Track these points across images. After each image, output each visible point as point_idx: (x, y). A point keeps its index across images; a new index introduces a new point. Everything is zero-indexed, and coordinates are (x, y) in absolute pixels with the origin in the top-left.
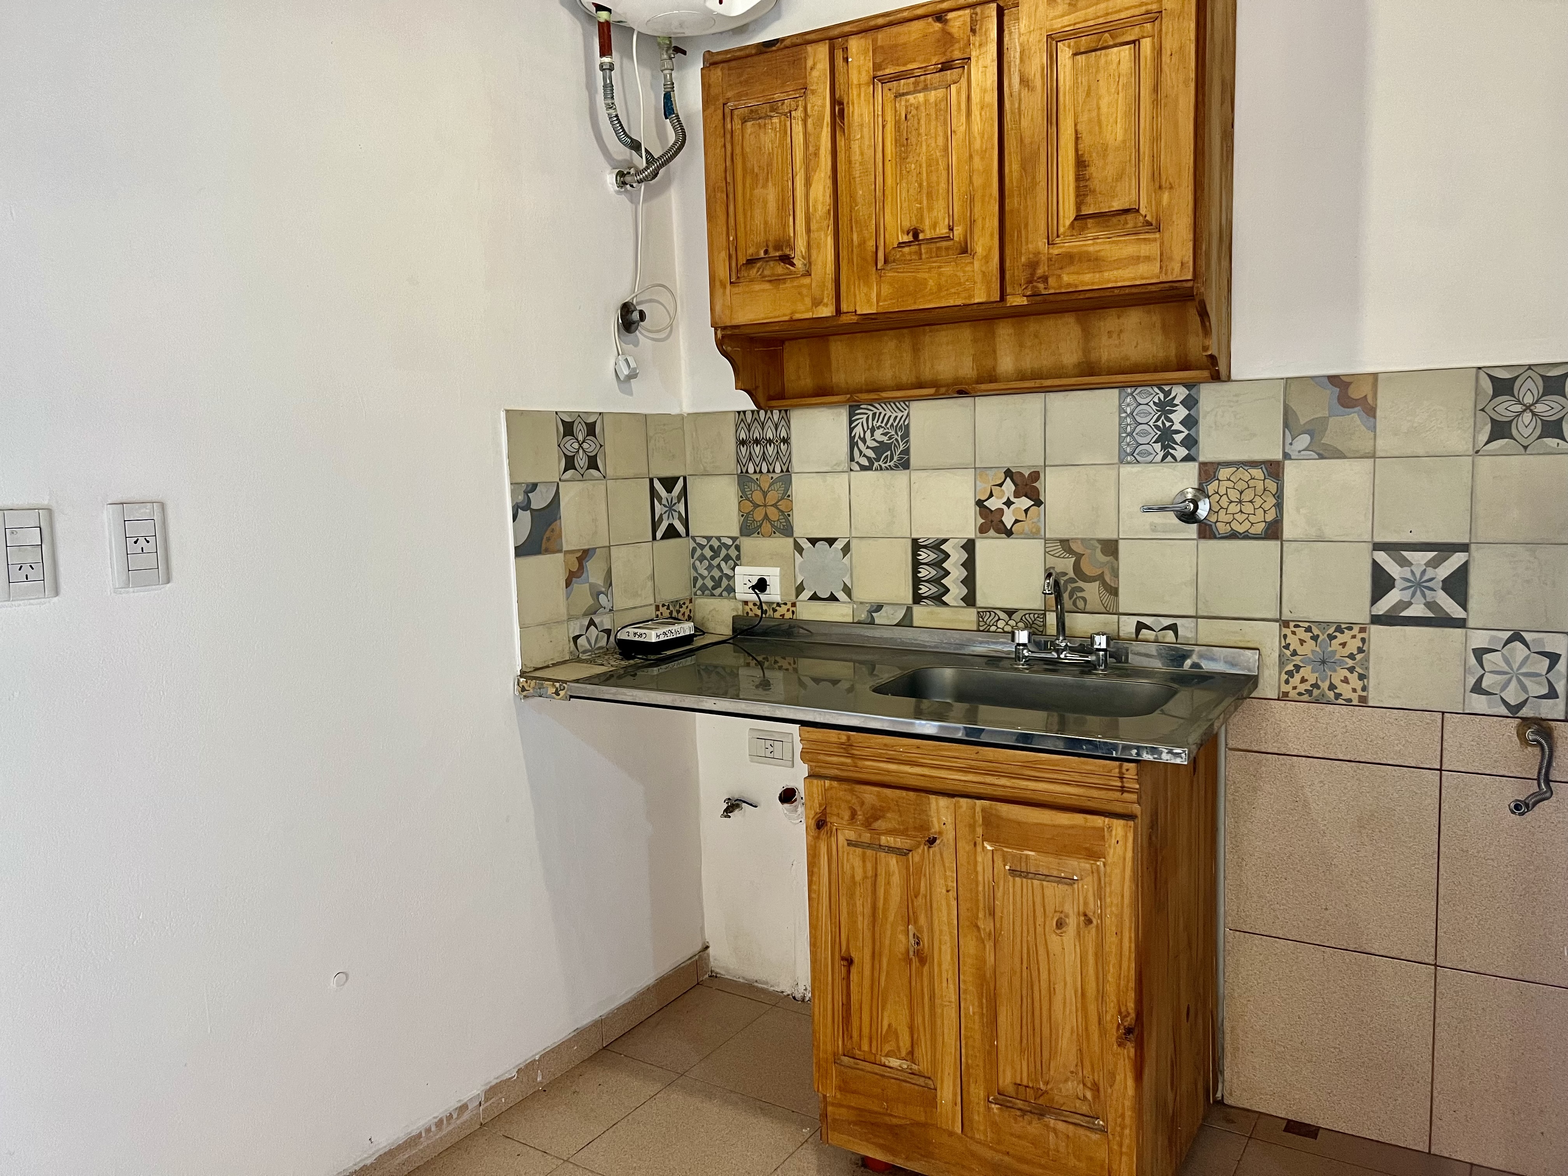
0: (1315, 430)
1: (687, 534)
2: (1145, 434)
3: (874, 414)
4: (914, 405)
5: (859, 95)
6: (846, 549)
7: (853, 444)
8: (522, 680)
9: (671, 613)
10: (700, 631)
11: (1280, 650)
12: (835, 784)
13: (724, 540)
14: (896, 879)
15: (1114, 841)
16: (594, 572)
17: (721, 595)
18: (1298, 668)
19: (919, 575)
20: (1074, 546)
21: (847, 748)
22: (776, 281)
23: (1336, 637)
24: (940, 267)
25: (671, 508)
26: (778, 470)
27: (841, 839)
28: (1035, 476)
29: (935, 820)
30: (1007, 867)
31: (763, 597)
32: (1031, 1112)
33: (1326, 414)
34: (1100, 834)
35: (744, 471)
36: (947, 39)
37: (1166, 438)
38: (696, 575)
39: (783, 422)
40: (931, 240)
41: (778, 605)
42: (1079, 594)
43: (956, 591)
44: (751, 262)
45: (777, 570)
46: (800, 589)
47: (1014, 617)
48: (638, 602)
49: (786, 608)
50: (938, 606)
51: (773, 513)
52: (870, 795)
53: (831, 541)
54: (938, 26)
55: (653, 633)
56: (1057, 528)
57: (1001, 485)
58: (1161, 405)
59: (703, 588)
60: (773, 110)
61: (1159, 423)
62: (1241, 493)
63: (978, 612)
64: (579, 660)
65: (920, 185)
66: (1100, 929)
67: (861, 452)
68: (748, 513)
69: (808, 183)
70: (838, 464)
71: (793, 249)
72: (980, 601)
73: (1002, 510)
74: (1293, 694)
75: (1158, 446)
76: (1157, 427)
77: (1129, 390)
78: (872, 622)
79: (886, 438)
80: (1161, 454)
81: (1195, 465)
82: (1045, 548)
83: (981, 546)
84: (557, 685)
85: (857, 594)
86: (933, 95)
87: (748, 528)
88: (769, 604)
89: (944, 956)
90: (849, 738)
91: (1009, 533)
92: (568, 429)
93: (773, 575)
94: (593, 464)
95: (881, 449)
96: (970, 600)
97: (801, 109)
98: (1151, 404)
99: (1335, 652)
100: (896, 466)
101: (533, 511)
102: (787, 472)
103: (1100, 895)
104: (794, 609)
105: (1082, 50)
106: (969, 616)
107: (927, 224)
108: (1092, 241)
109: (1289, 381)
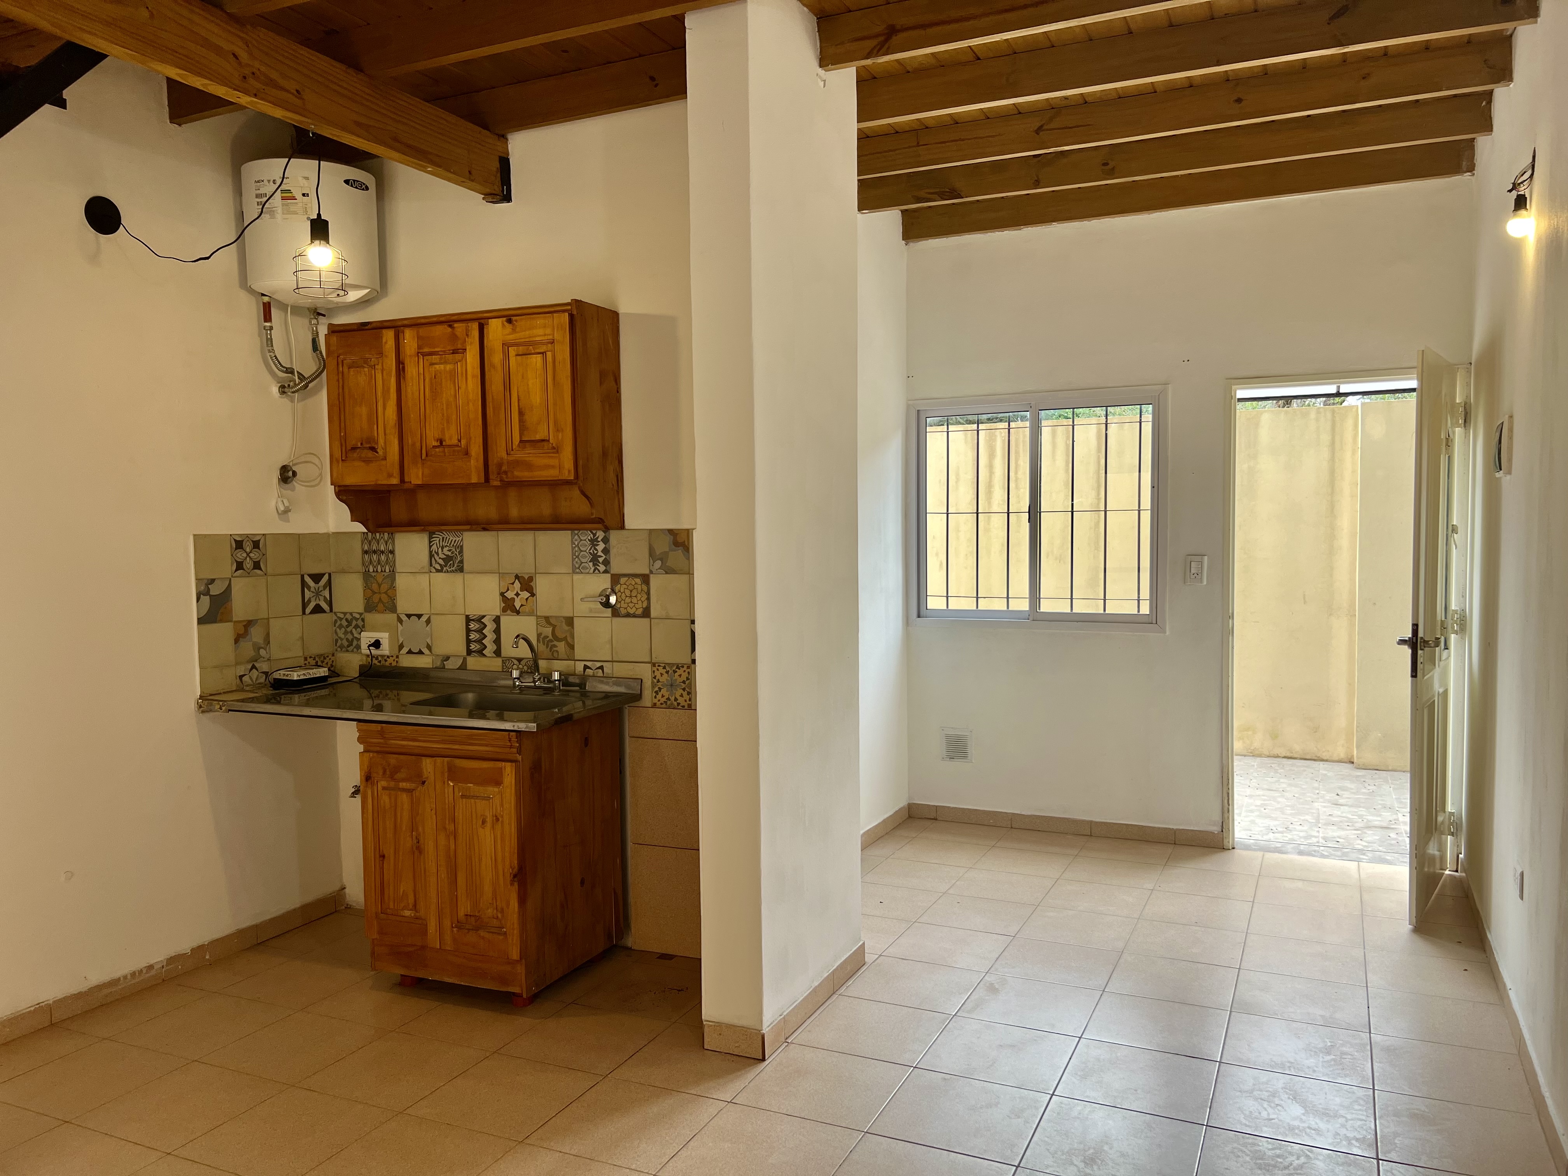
0: (663, 558)
1: (331, 610)
2: (585, 557)
3: (443, 538)
4: (466, 534)
5: (410, 362)
6: (428, 621)
7: (431, 556)
8: (200, 701)
9: (317, 662)
10: (333, 673)
11: (652, 680)
12: (375, 754)
13: (354, 615)
14: (406, 806)
15: (507, 774)
16: (257, 635)
17: (352, 651)
18: (660, 689)
19: (470, 638)
20: (552, 621)
21: (382, 734)
22: (367, 461)
23: (676, 672)
24: (454, 461)
25: (317, 594)
26: (387, 570)
27: (380, 788)
28: (531, 579)
29: (425, 771)
30: (460, 794)
31: (378, 652)
32: (473, 930)
33: (667, 550)
34: (500, 771)
35: (367, 570)
36: (454, 337)
37: (595, 559)
38: (337, 637)
39: (390, 541)
40: (449, 446)
41: (388, 657)
42: (555, 649)
43: (490, 647)
44: (354, 449)
45: (386, 635)
46: (401, 647)
47: (521, 663)
48: (289, 655)
49: (393, 658)
50: (481, 657)
51: (384, 597)
52: (393, 760)
53: (419, 616)
54: (449, 330)
55: (295, 674)
56: (543, 610)
57: (513, 584)
58: (591, 541)
59: (341, 647)
60: (365, 363)
61: (591, 551)
62: (631, 592)
63: (503, 660)
64: (243, 690)
65: (443, 415)
66: (502, 822)
67: (436, 561)
68: (370, 598)
69: (384, 407)
70: (423, 568)
71: (377, 443)
72: (503, 654)
73: (514, 598)
74: (658, 704)
75: (591, 564)
76: (590, 553)
77: (576, 532)
78: (444, 667)
79: (450, 553)
80: (593, 568)
81: (609, 575)
82: (537, 621)
83: (503, 620)
84: (221, 703)
85: (434, 650)
86: (449, 367)
87: (370, 607)
88: (382, 656)
89: (429, 847)
90: (382, 727)
91: (518, 613)
92: (238, 545)
93: (384, 637)
94: (257, 565)
95: (447, 559)
96: (498, 653)
97: (380, 364)
98: (587, 540)
99: (676, 680)
100: (456, 570)
101: (211, 596)
102: (393, 572)
103: (502, 805)
104: (397, 659)
105: (520, 353)
106: (495, 664)
107: (447, 437)
108: (528, 455)
109: (651, 531)
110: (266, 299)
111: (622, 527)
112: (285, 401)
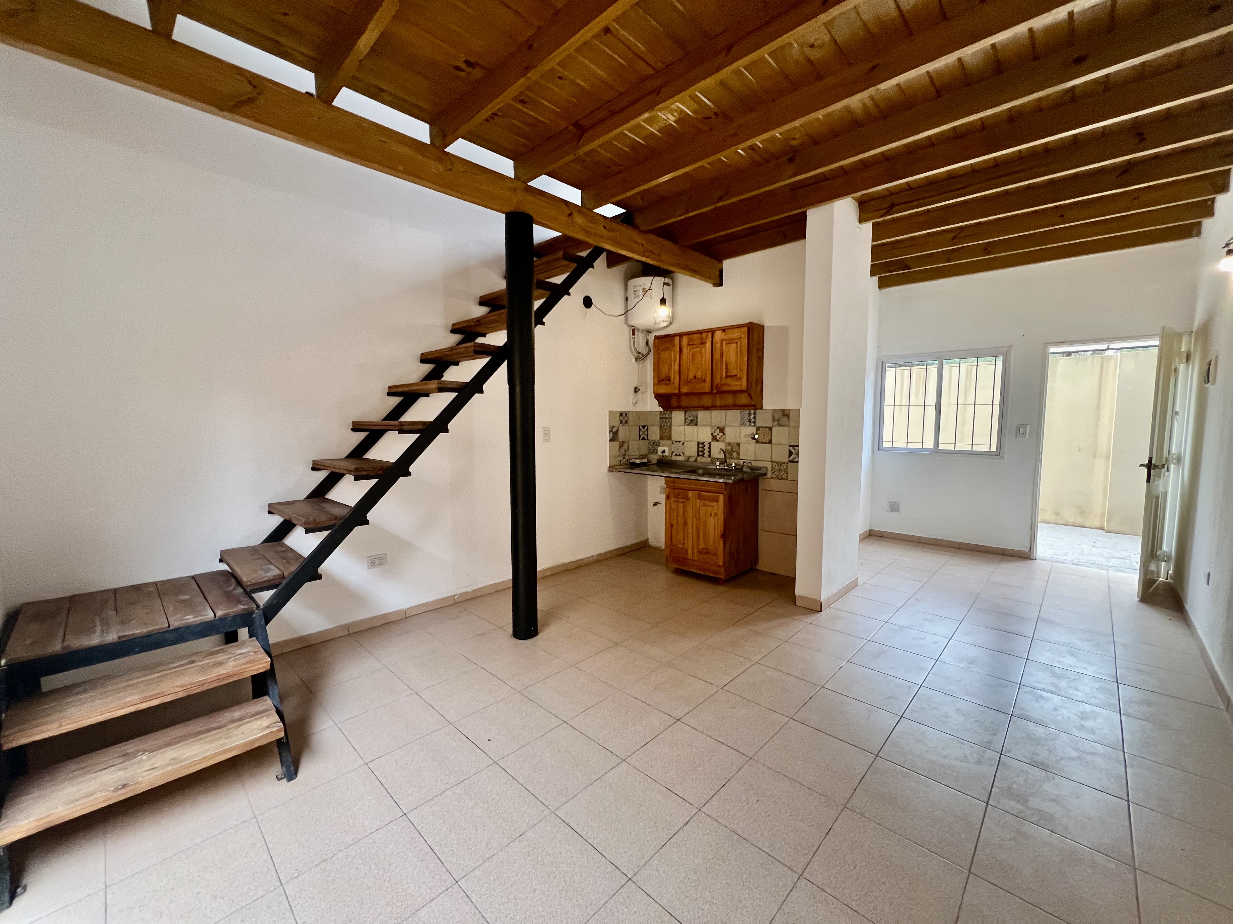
0: (778, 420)
1: (647, 439)
2: (746, 420)
3: (690, 413)
4: (699, 411)
5: (685, 348)
6: (683, 444)
7: (685, 419)
8: (609, 468)
9: (642, 457)
10: (649, 462)
11: (771, 468)
12: (671, 489)
13: (656, 441)
14: (682, 508)
15: (721, 499)
16: (625, 446)
17: (655, 454)
18: (774, 472)
19: (699, 450)
20: (731, 444)
21: (673, 482)
22: (667, 384)
23: (782, 465)
24: (699, 384)
25: (644, 433)
26: (669, 425)
27: (672, 500)
28: (723, 428)
29: (689, 495)
30: (702, 504)
31: (664, 454)
32: (705, 554)
33: (780, 417)
35: (661, 425)
36: (702, 338)
37: (750, 421)
38: (650, 449)
39: (669, 414)
40: (698, 378)
42: (733, 455)
43: (707, 454)
44: (662, 380)
46: (673, 453)
47: (720, 460)
48: (634, 454)
49: (669, 457)
50: (703, 457)
51: (667, 435)
52: (677, 491)
53: (680, 442)
54: (700, 335)
55: (638, 460)
56: (728, 440)
57: (716, 430)
58: (749, 414)
59: (651, 452)
60: (668, 349)
61: (748, 418)
62: (764, 434)
63: (711, 459)
64: (622, 465)
65: (696, 367)
66: (718, 515)
67: (687, 421)
68: (662, 435)
69: (674, 365)
70: (682, 424)
71: (671, 378)
72: (712, 456)
73: (717, 436)
74: (774, 477)
77: (742, 410)
78: (689, 461)
79: (693, 418)
80: (749, 424)
81: (755, 428)
82: (725, 444)
83: (712, 443)
84: (616, 469)
85: (685, 454)
86: (699, 349)
87: (661, 438)
88: (666, 456)
89: (690, 523)
90: (673, 480)
91: (718, 441)
92: (621, 415)
93: (667, 449)
94: (626, 422)
95: (692, 421)
96: (709, 456)
97: (673, 349)
98: (747, 413)
99: (781, 468)
100: (695, 425)
101: (613, 432)
102: (671, 425)
103: (718, 509)
104: (671, 457)
105: (727, 343)
106: (709, 460)
107: (697, 375)
108: (729, 381)
109: (774, 410)
110: (633, 328)
111: (761, 408)
112: (636, 363)
